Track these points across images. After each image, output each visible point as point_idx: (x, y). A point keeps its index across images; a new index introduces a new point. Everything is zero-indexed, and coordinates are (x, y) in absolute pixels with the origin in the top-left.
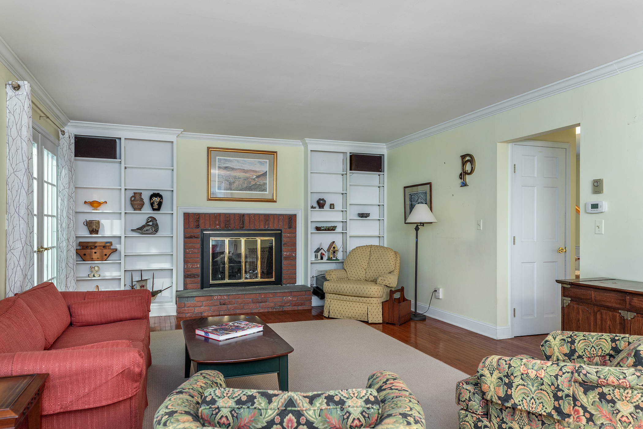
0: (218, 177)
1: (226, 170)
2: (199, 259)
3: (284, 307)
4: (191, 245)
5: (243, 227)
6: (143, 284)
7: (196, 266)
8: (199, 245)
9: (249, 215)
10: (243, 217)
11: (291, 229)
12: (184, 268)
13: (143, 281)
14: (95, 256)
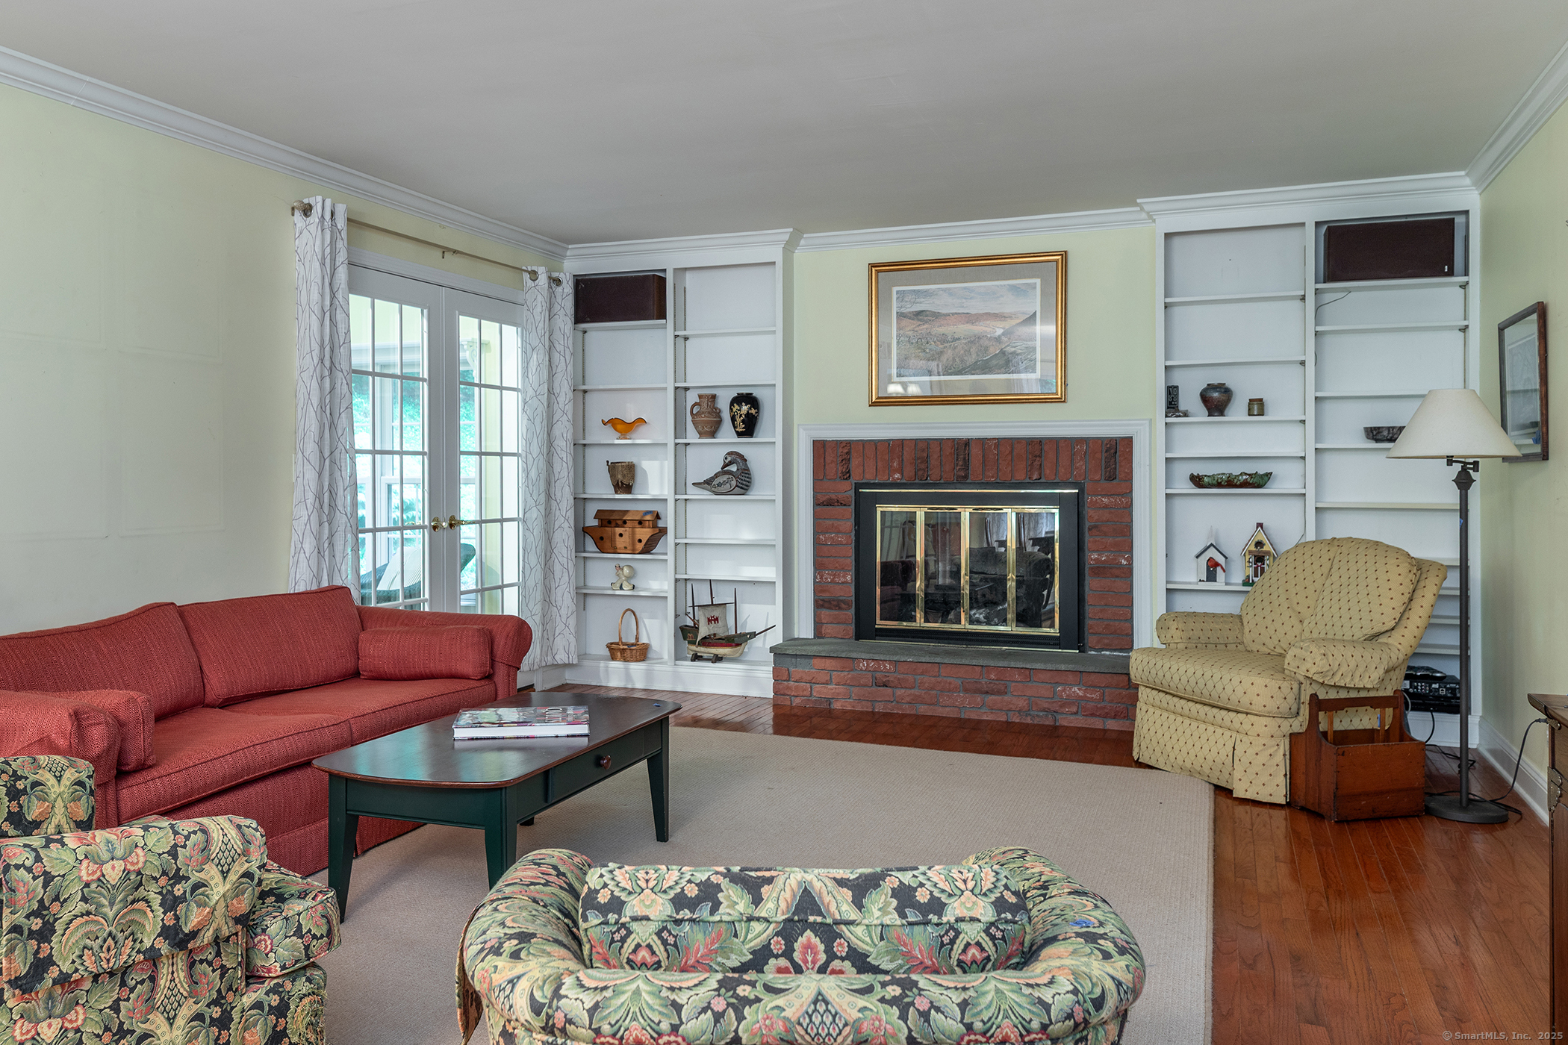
0: (898, 343)
1: (919, 320)
2: (850, 561)
3: (1058, 717)
4: (829, 522)
5: (966, 477)
6: (716, 613)
7: (842, 580)
8: (849, 524)
9: (982, 442)
10: (965, 450)
11: (1114, 482)
12: (815, 582)
13: (714, 608)
14: (620, 543)
